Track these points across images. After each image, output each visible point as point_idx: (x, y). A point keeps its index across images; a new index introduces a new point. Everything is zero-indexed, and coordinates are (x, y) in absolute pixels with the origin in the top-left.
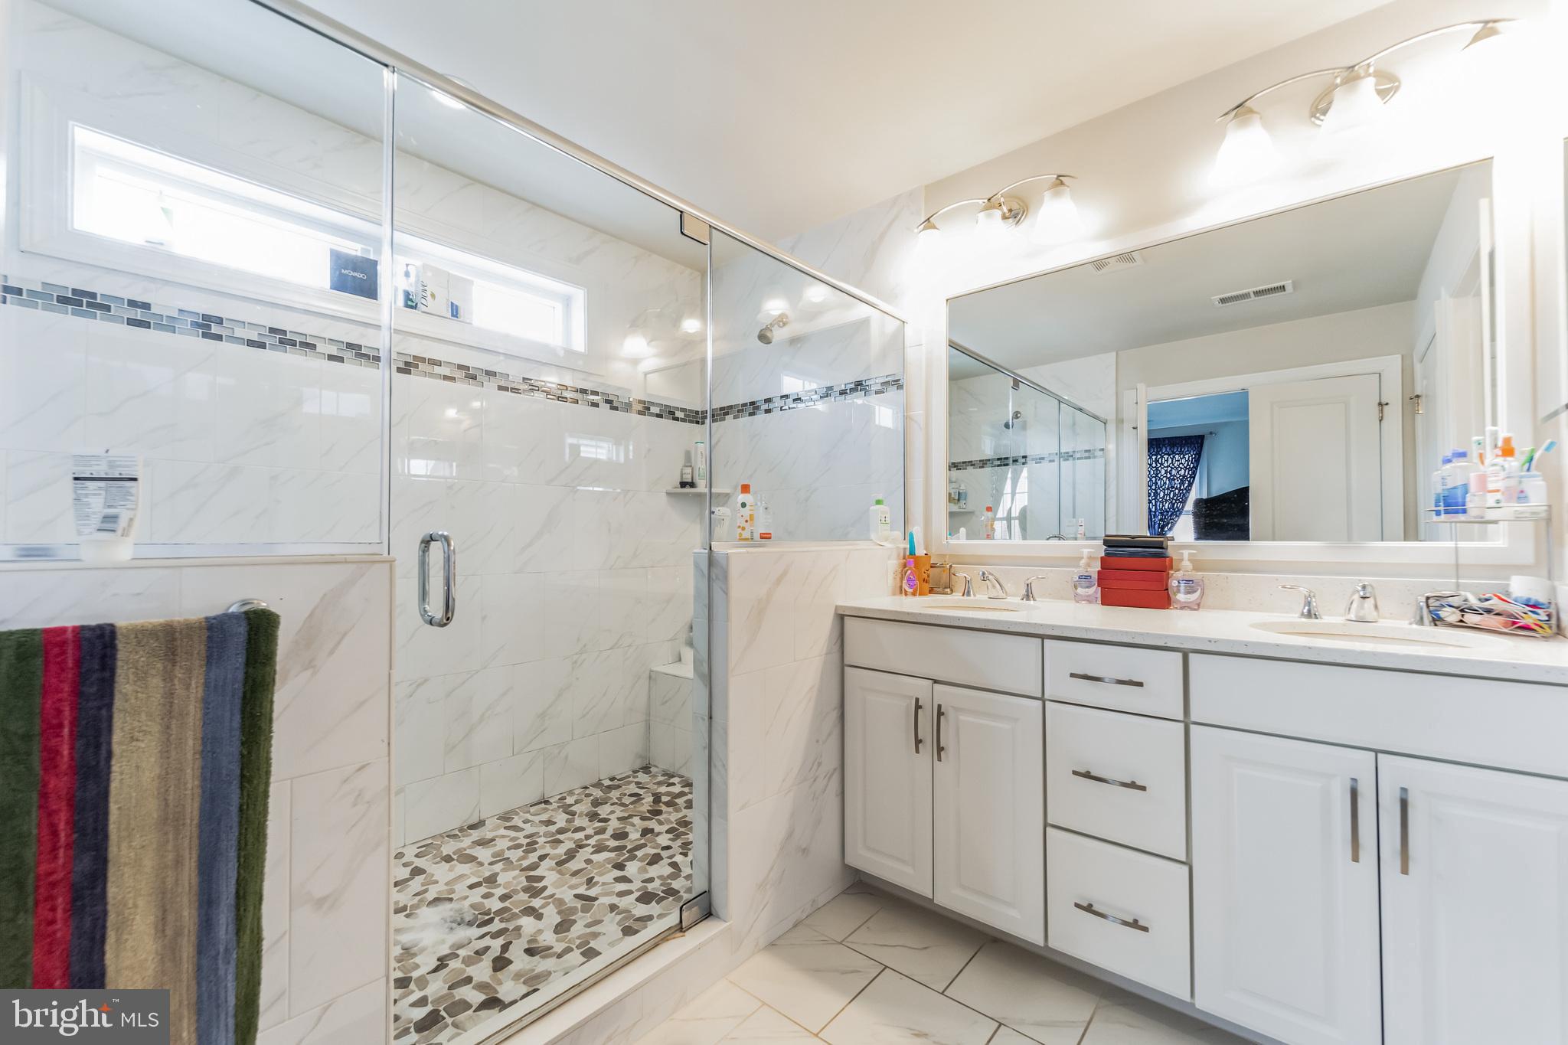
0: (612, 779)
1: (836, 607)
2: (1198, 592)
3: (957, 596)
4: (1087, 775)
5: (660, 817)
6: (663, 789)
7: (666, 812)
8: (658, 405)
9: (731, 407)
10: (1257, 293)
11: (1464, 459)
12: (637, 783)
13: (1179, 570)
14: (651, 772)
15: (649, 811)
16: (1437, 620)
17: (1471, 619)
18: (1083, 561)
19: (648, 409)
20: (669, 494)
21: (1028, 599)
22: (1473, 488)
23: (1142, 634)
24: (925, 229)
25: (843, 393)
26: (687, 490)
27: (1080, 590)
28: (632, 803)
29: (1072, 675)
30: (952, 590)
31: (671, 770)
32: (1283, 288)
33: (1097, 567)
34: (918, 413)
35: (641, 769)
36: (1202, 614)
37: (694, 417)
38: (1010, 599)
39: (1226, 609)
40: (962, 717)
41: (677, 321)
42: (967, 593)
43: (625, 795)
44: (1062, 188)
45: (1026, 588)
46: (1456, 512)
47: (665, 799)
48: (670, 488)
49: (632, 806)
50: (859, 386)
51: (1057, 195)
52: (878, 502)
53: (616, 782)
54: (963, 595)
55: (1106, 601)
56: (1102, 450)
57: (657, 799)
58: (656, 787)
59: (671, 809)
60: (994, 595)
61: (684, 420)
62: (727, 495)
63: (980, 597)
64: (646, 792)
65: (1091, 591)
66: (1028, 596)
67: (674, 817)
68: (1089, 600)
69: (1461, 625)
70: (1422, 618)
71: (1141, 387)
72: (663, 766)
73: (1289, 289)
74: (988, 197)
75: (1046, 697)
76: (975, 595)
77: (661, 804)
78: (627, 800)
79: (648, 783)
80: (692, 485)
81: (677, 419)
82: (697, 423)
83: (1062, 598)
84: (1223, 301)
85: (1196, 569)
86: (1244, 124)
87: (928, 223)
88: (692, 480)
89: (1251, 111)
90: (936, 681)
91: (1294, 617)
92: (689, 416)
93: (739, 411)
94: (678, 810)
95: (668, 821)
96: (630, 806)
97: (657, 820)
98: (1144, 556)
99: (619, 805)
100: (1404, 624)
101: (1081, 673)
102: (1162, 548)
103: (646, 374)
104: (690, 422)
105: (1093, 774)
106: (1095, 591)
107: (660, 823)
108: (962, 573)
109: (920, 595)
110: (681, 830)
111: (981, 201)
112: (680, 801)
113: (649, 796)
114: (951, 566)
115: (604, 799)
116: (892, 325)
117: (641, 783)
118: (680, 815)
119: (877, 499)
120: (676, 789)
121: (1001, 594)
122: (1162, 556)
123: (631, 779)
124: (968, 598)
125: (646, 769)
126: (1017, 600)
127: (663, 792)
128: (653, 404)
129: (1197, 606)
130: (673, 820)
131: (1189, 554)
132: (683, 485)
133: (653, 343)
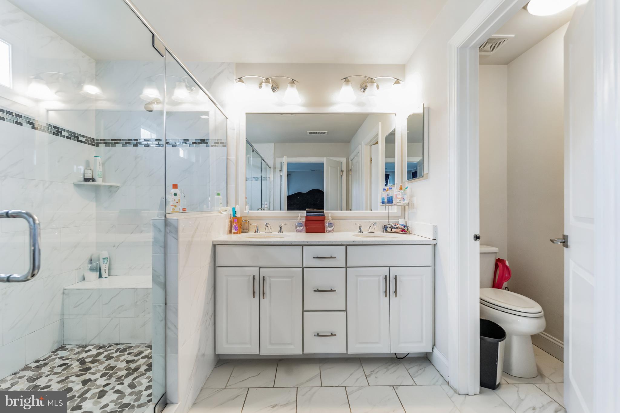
0: (38, 361)
1: (213, 241)
2: (333, 227)
3: (252, 233)
4: (318, 291)
5: (91, 371)
6: (84, 355)
7: (94, 367)
8: (68, 131)
9: (120, 140)
10: (319, 133)
11: (391, 190)
12: (60, 358)
13: (328, 220)
14: (67, 349)
15: (80, 370)
16: (386, 231)
17: (394, 230)
18: (299, 218)
19: (61, 133)
20: (77, 185)
21: (281, 232)
22: (394, 197)
23: (335, 241)
24: (239, 81)
25: (193, 143)
26: (91, 183)
27: (298, 228)
28: (63, 370)
29: (314, 258)
30: (249, 231)
31: (84, 343)
32: (325, 133)
33: (304, 220)
34: (233, 157)
35: (59, 349)
36: (335, 234)
37: (91, 141)
38: (273, 233)
39: (339, 231)
40: (271, 280)
41: (80, 84)
42: (257, 231)
43: (55, 367)
44: (294, 84)
45: (280, 228)
46: (390, 203)
47: (87, 360)
48: (76, 181)
49: (65, 372)
50: (204, 142)
51: (292, 86)
52: (218, 194)
53: (41, 363)
54: (255, 232)
55: (307, 231)
56: (269, 177)
57: (82, 362)
58: (77, 356)
59: (96, 364)
60: (268, 231)
61: (84, 142)
62: (117, 187)
63: (262, 232)
64: (72, 361)
65: (302, 228)
66: (281, 231)
67: (101, 367)
68: (301, 231)
69: (391, 232)
70: (383, 231)
71: (285, 157)
72: (74, 343)
73: (326, 134)
74: (267, 78)
75: (304, 266)
76: (260, 232)
77: (87, 364)
78: (59, 370)
79: (69, 355)
80: (93, 180)
81: (80, 141)
82: (94, 145)
83: (291, 231)
84: (310, 133)
85: (332, 219)
86: (347, 84)
87: (240, 80)
88: (92, 176)
89: (349, 81)
90: (260, 268)
91: (357, 232)
92: (88, 141)
93: (126, 143)
94: (102, 363)
95: (99, 371)
96: (63, 372)
97: (89, 373)
98: (319, 216)
99: (53, 374)
100: (379, 233)
101: (316, 256)
102: (323, 213)
103: (48, 110)
104: (89, 144)
105: (319, 289)
106: (303, 228)
107: (94, 374)
108: (254, 224)
109: (239, 233)
110: (111, 372)
111: (263, 79)
112: (101, 357)
113: (75, 362)
114: (249, 221)
115: (38, 375)
116: (220, 117)
117: (63, 357)
118: (105, 365)
119: (218, 193)
120: (94, 352)
121: (271, 231)
122: (324, 216)
123: (53, 357)
124: (257, 233)
125: (63, 348)
126: (277, 233)
127: (85, 357)
128: (64, 130)
129: (332, 231)
130: (102, 369)
131: (331, 215)
132: (86, 180)
133: (60, 93)
